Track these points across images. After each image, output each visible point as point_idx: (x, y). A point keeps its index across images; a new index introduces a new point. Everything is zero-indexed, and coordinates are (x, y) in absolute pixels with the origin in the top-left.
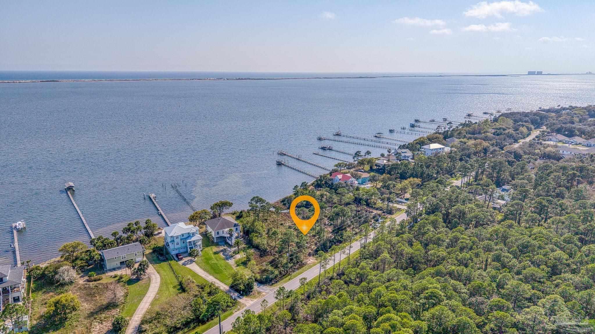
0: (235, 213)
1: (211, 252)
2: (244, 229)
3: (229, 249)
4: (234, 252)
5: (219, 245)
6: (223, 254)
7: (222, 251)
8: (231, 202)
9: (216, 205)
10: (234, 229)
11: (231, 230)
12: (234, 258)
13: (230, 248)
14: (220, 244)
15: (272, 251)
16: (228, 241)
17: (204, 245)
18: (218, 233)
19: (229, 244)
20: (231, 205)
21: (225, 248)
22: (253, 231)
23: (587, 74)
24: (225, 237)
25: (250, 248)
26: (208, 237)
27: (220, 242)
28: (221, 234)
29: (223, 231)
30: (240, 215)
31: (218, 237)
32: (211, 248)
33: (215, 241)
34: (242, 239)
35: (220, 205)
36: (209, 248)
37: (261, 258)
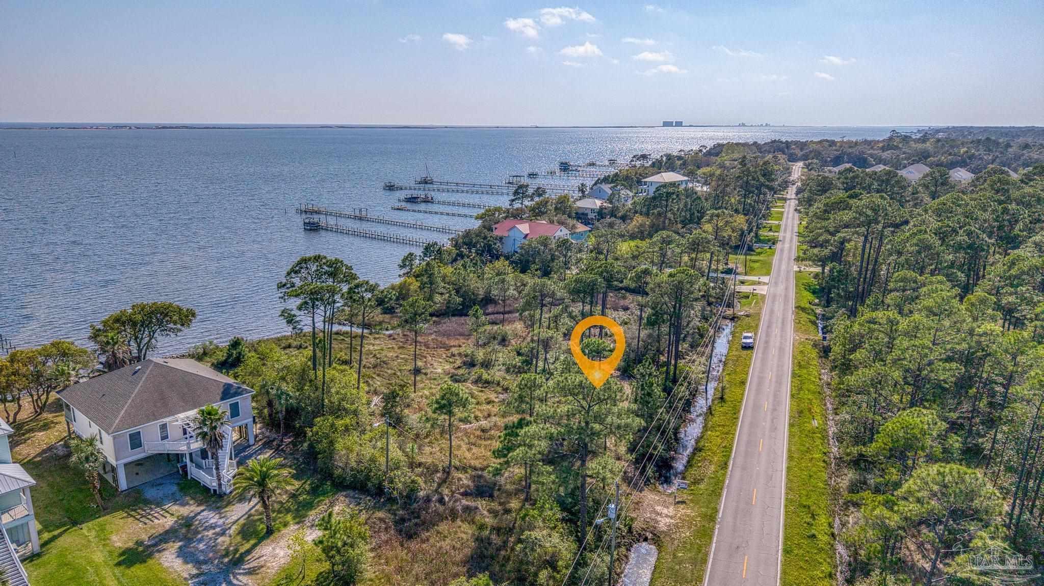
0: (205, 354)
1: (98, 557)
2: (270, 404)
3: (212, 517)
4: (248, 531)
5: (147, 502)
6: (185, 555)
7: (166, 536)
8: (185, 306)
9: (117, 320)
10: (222, 407)
11: (208, 416)
12: (252, 572)
13: (218, 509)
14: (150, 493)
15: (446, 491)
16: (194, 472)
17: (57, 515)
18: (136, 441)
19: (206, 489)
20: (186, 317)
21: (185, 511)
22: (319, 410)
23: (739, 125)
24: (179, 457)
25: (324, 493)
26: (78, 473)
27: (154, 484)
28: (152, 444)
29: (164, 427)
30: (230, 355)
31: (139, 463)
32: (102, 529)
33: (123, 484)
34: (268, 453)
35: (139, 317)
36: (88, 530)
37: (414, 545)
